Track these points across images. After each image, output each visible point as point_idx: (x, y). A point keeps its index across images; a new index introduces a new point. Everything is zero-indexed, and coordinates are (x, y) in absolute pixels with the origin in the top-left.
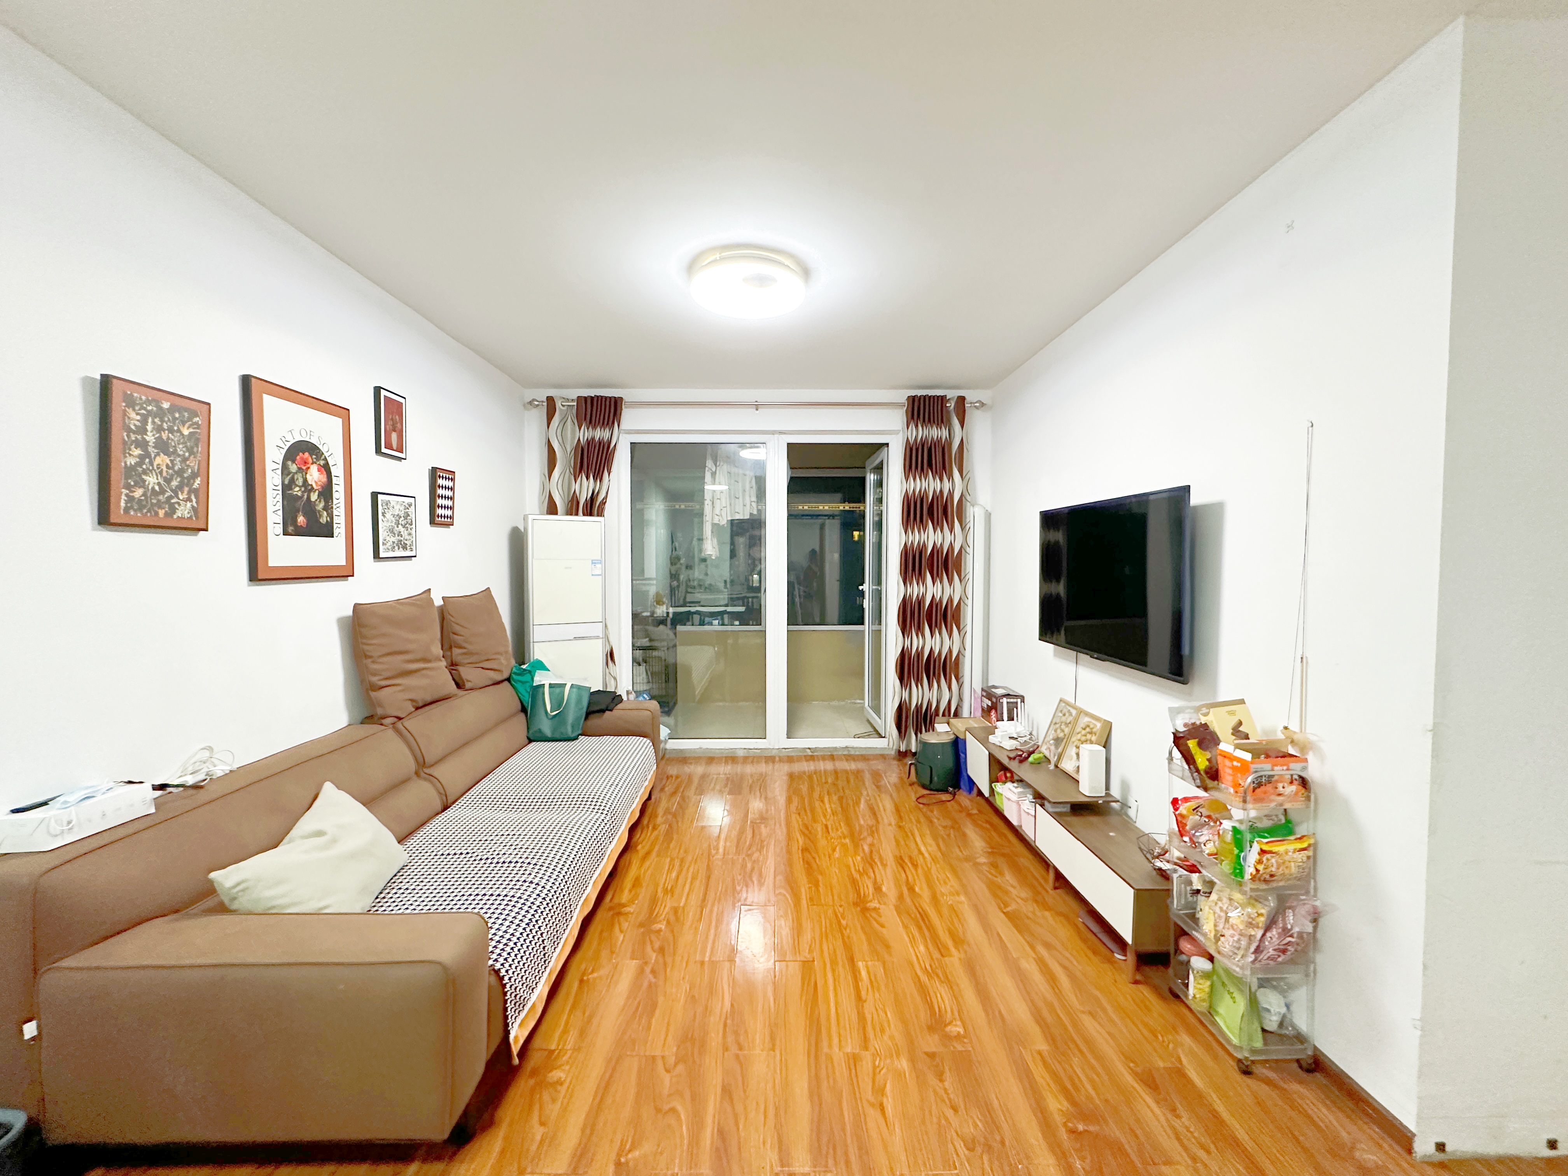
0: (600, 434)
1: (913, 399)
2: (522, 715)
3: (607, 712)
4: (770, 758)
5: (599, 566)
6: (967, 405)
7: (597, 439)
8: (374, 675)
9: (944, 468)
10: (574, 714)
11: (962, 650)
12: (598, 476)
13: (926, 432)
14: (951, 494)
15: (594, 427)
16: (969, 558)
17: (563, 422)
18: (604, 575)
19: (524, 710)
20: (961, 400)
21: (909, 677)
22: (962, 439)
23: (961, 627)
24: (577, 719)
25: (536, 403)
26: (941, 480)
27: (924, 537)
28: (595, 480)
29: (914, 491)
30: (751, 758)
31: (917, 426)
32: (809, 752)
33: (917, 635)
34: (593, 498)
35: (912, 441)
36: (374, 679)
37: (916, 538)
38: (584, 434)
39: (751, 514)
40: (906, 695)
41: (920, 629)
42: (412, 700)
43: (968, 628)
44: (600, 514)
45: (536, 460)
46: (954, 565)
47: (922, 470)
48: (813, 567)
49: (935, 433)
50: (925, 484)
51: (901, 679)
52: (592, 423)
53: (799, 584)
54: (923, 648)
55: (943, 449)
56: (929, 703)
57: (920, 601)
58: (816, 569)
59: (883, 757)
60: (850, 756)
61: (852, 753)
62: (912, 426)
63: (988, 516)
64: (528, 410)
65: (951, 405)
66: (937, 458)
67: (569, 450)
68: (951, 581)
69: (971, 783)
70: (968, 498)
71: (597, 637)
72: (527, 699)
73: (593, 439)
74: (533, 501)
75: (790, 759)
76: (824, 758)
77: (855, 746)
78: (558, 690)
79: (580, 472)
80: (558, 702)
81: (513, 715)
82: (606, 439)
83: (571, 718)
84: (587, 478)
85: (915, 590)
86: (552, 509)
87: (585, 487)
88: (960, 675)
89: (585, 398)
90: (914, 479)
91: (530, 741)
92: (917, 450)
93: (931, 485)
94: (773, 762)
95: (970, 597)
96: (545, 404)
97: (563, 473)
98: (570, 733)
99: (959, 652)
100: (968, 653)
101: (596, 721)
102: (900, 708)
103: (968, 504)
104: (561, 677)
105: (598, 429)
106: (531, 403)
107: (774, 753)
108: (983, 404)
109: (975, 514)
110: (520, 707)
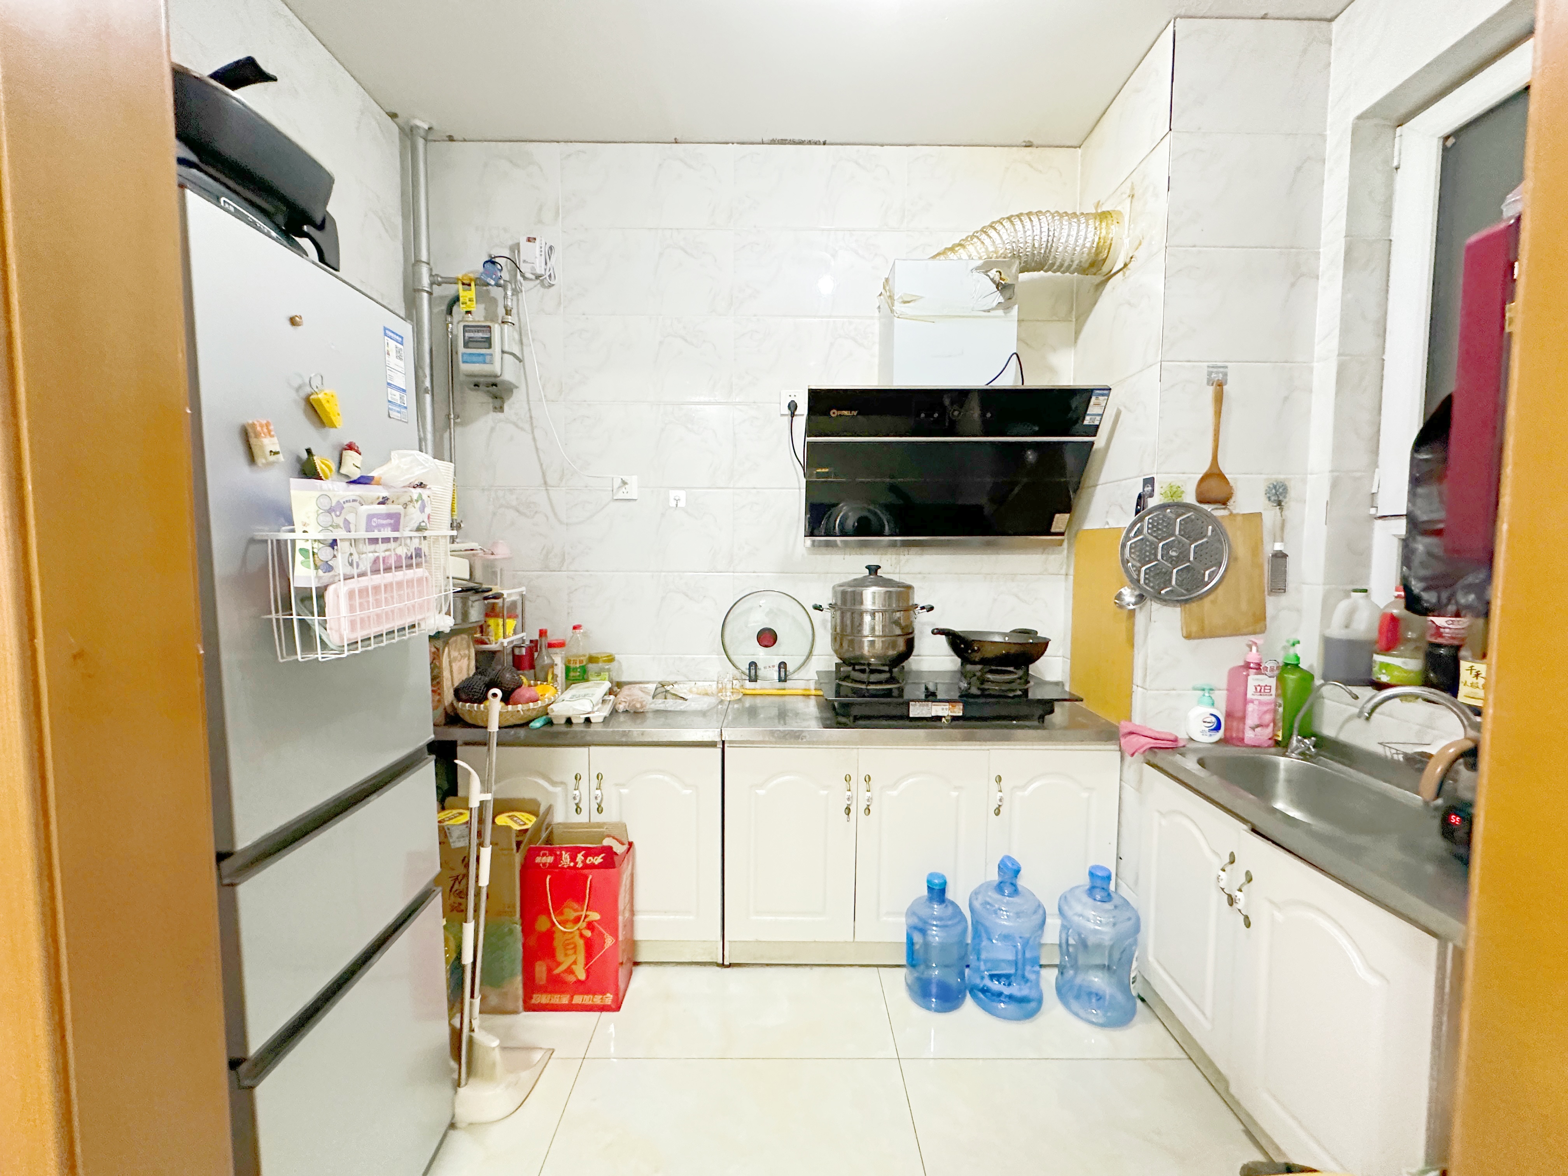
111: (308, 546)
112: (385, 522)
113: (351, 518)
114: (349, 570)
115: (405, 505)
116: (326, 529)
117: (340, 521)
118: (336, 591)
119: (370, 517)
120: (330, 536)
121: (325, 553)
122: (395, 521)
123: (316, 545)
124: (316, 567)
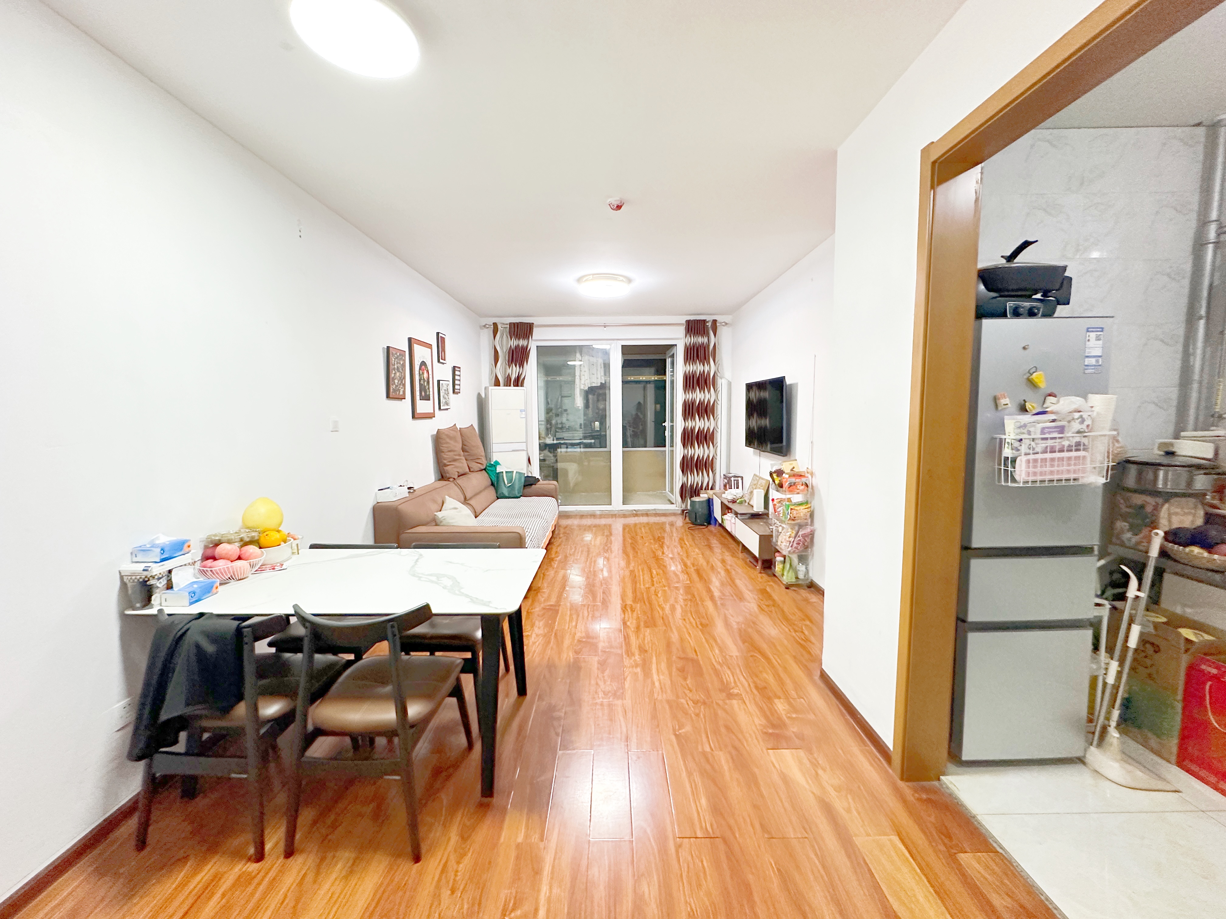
0: (522, 343)
1: (688, 322)
2: (492, 487)
3: (533, 486)
4: (613, 515)
5: (524, 413)
6: (718, 324)
7: (521, 346)
8: (445, 460)
9: (705, 358)
10: (518, 485)
11: (715, 455)
12: (521, 365)
13: (695, 339)
14: (709, 373)
15: (519, 339)
16: (719, 407)
17: (502, 337)
18: (526, 418)
19: (492, 484)
20: (715, 322)
21: (687, 471)
22: (715, 343)
23: (715, 444)
24: (520, 488)
25: (487, 326)
26: (704, 365)
27: (695, 396)
28: (520, 367)
29: (689, 372)
30: (603, 515)
31: (691, 336)
32: (634, 512)
33: (691, 447)
34: (518, 377)
35: (688, 344)
36: (445, 461)
37: (690, 396)
38: (514, 343)
39: (601, 383)
40: (685, 479)
41: (692, 445)
42: (458, 472)
43: (719, 444)
44: (522, 386)
45: (487, 357)
46: (710, 411)
47: (694, 359)
48: (639, 414)
49: (701, 340)
50: (695, 368)
51: (683, 471)
52: (518, 337)
53: (630, 426)
54: (694, 455)
55: (705, 348)
56: (697, 484)
57: (692, 430)
58: (641, 416)
59: (674, 514)
60: (657, 514)
61: (658, 512)
62: (688, 336)
63: (730, 384)
64: (483, 329)
65: (709, 324)
66: (701, 354)
67: (505, 351)
68: (709, 419)
69: (716, 520)
70: (719, 374)
71: (524, 450)
72: (494, 479)
73: (518, 345)
74: (486, 380)
75: (625, 516)
76: (642, 515)
77: (660, 508)
78: (510, 474)
79: (512, 362)
80: (510, 480)
81: (486, 488)
82: (525, 345)
83: (517, 487)
84: (516, 366)
85: (690, 424)
86: (497, 383)
87: (514, 371)
88: (714, 469)
89: (514, 323)
90: (689, 365)
91: (498, 498)
92: (691, 349)
93: (698, 368)
94: (616, 518)
95: (719, 427)
96: (492, 326)
97: (502, 364)
98: (516, 493)
99: (713, 456)
100: (718, 457)
101: (528, 490)
102: (682, 486)
103: (718, 378)
104: (510, 468)
105: (521, 340)
106: (484, 326)
107: (616, 512)
108: (726, 324)
109: (722, 383)
110: (490, 483)
111: (1009, 441)
112: (1053, 430)
113: (1032, 429)
114: (1028, 451)
115: (1069, 422)
116: (1017, 434)
117: (1025, 431)
118: (1021, 461)
119: (1043, 428)
120: (1019, 437)
121: (1017, 444)
122: (1061, 430)
123: (1013, 441)
124: (1012, 449)
